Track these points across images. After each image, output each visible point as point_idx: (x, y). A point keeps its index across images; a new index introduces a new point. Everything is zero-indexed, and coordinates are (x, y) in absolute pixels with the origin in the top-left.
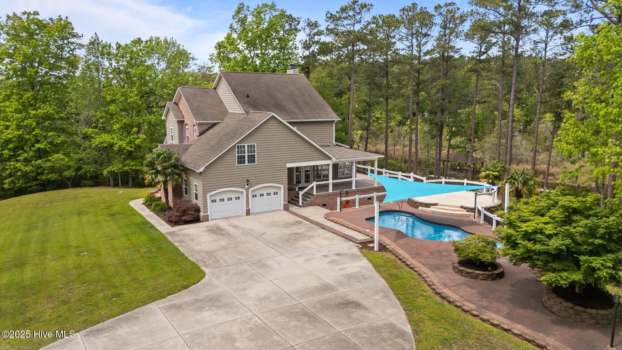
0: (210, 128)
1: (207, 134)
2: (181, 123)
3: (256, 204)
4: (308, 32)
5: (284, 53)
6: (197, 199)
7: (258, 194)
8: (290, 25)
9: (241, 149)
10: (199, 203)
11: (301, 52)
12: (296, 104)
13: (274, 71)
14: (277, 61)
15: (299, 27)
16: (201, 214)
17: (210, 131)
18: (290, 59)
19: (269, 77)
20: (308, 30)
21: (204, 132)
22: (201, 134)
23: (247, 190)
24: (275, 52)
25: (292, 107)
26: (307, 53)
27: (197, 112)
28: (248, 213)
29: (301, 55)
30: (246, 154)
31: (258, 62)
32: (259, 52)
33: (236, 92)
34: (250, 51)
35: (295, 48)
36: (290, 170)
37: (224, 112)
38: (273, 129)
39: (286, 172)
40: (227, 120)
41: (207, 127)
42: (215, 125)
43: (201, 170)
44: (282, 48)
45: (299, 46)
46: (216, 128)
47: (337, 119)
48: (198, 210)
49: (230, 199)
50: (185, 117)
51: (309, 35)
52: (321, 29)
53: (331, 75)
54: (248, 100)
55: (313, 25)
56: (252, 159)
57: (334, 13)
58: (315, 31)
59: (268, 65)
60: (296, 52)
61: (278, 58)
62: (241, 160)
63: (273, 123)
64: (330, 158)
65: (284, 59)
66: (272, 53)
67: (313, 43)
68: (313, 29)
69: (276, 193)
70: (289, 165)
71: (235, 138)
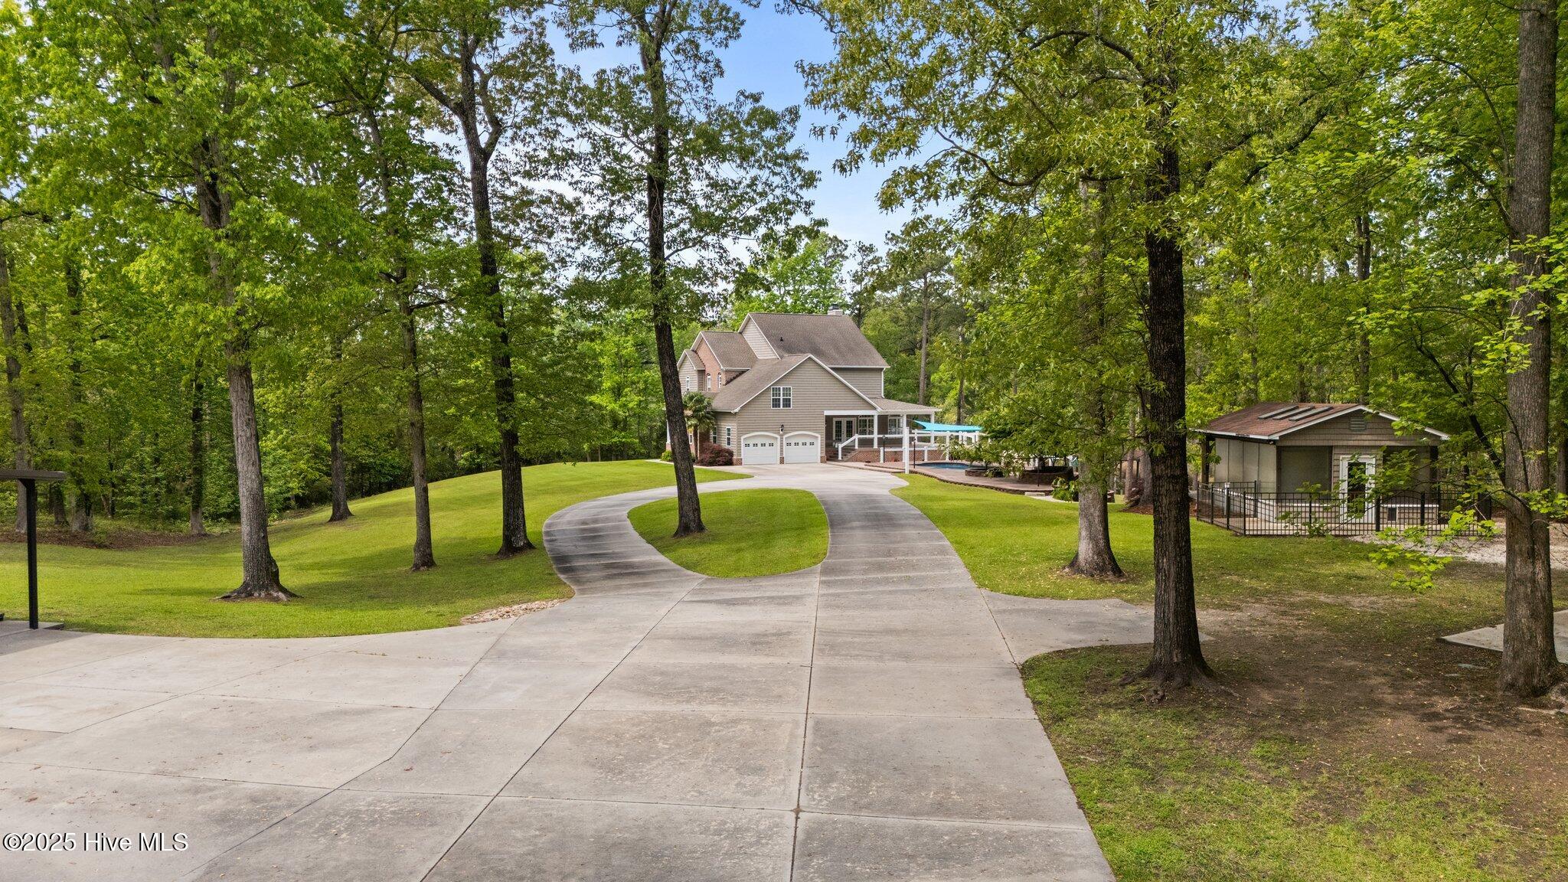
0: (737, 376)
1: (735, 382)
2: (702, 373)
3: (790, 453)
4: (860, 259)
5: (824, 289)
6: (729, 444)
7: (793, 442)
8: (835, 250)
9: (776, 391)
10: (733, 447)
11: (849, 287)
12: (837, 349)
13: (811, 312)
14: (815, 300)
15: (846, 253)
16: (735, 457)
17: (739, 379)
18: (832, 296)
19: (804, 320)
20: (859, 258)
21: (731, 380)
22: (728, 382)
23: (782, 436)
24: (813, 287)
25: (833, 353)
26: (858, 288)
27: (724, 357)
28: (782, 461)
29: (849, 291)
30: (781, 398)
31: (789, 303)
32: (791, 288)
33: (768, 335)
34: (780, 288)
35: (841, 282)
36: (829, 419)
37: (753, 359)
38: (810, 372)
39: (824, 420)
40: (757, 367)
41: (734, 375)
42: (742, 372)
43: (736, 410)
44: (823, 282)
45: (848, 278)
46: (745, 376)
47: (886, 367)
48: (731, 454)
49: (763, 445)
50: (707, 365)
51: (861, 263)
52: (878, 254)
53: (896, 320)
54: (781, 343)
55: (866, 250)
56: (787, 403)
57: (898, 233)
58: (870, 258)
59: (803, 305)
60: (842, 287)
61: (817, 296)
62: (776, 403)
63: (810, 365)
64: (875, 409)
65: (825, 298)
66: (808, 288)
67: (866, 275)
68: (867, 255)
69: (812, 444)
70: (828, 413)
71: (770, 379)
